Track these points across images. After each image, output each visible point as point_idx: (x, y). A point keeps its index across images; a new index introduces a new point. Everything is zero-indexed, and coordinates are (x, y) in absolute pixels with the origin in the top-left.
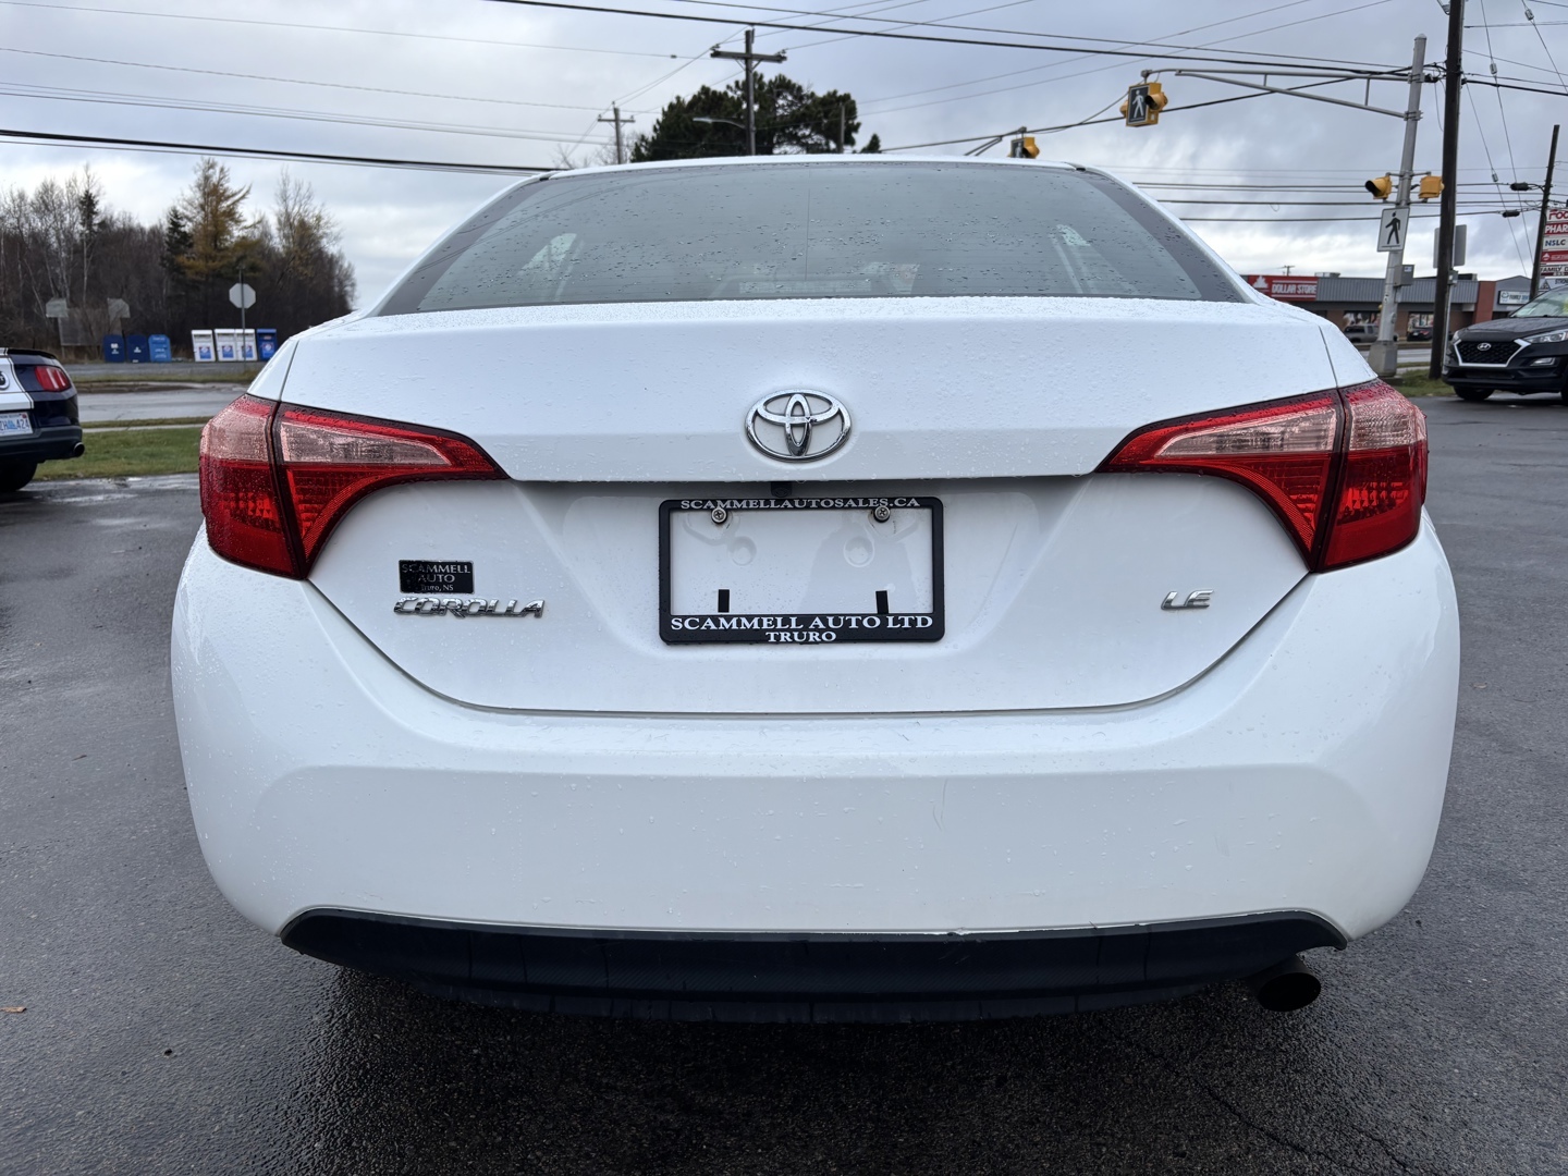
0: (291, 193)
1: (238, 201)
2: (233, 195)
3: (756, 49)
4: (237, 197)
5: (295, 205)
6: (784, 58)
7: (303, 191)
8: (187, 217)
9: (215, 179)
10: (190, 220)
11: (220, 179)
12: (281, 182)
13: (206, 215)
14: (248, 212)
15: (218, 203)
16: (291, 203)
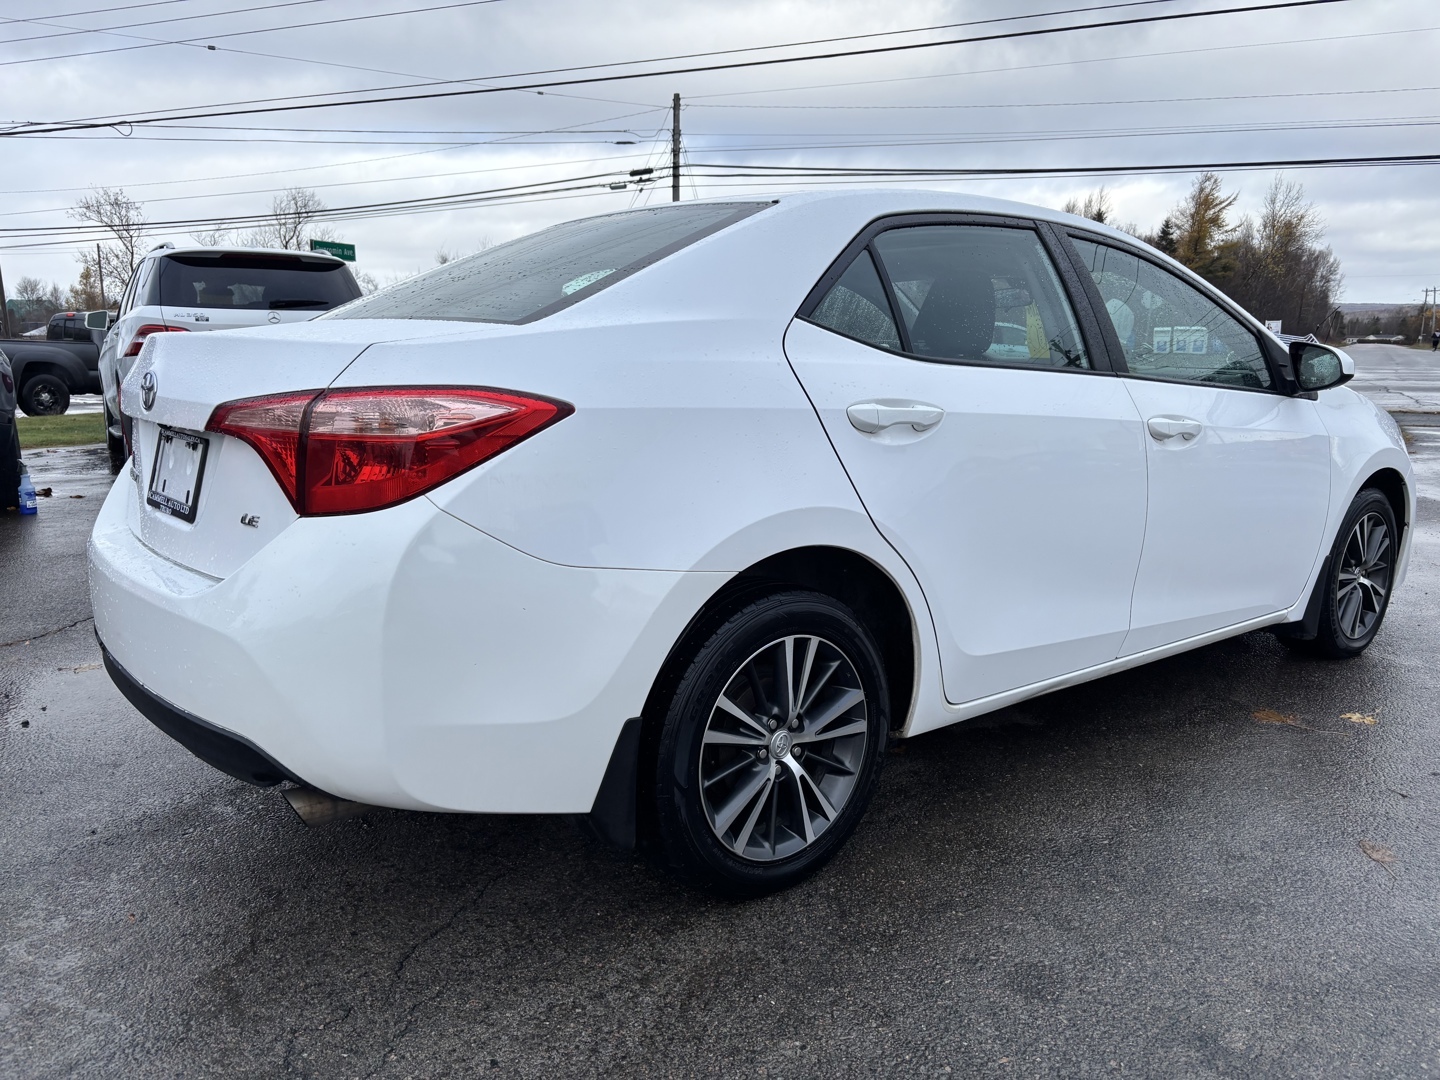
0: (1280, 197)
1: (1224, 208)
2: (1221, 203)
4: (1224, 205)
5: (1282, 207)
7: (1294, 193)
8: (1177, 226)
9: (1208, 190)
10: (1179, 227)
11: (1212, 189)
12: (1273, 186)
13: (1194, 224)
14: (1231, 217)
15: (1206, 211)
16: (1278, 204)
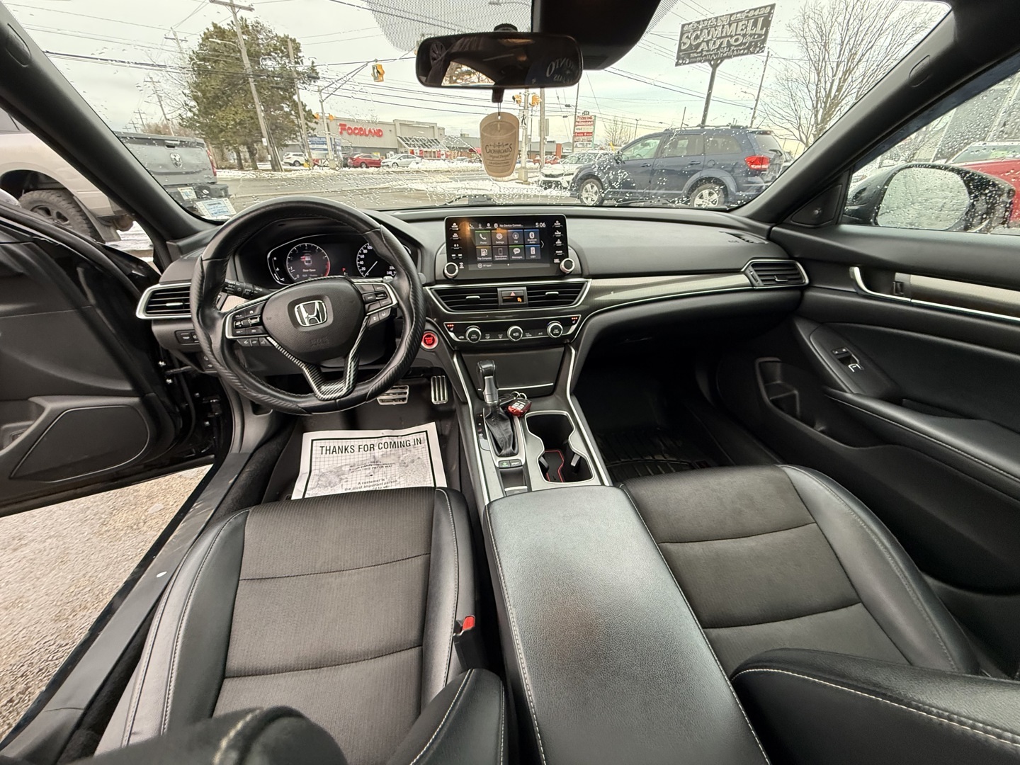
6: (254, 9)
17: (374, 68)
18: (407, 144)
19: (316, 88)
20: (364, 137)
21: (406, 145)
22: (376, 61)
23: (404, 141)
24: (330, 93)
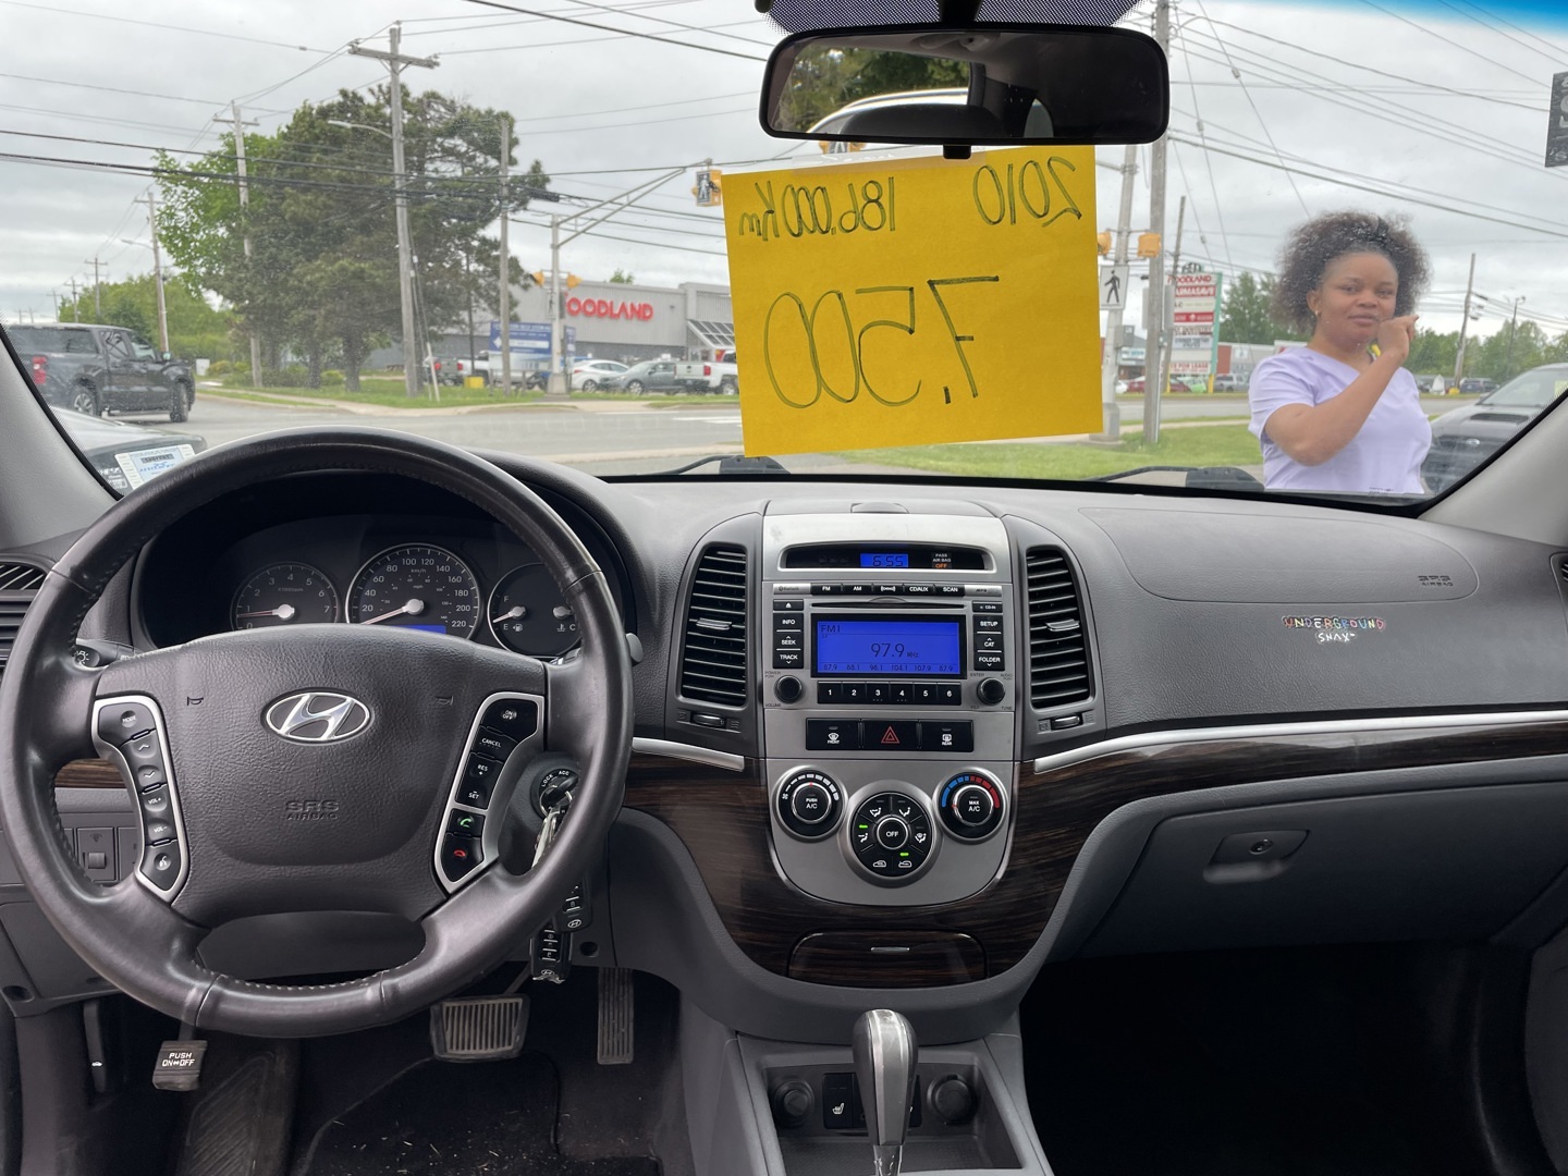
3: (403, 50)
6: (437, 64)
17: (700, 177)
18: (710, 337)
19: (547, 220)
20: (607, 321)
21: (708, 341)
22: (709, 163)
23: (702, 329)
24: (580, 229)
